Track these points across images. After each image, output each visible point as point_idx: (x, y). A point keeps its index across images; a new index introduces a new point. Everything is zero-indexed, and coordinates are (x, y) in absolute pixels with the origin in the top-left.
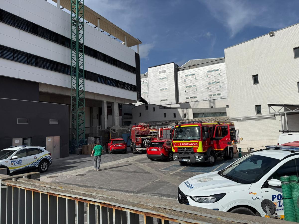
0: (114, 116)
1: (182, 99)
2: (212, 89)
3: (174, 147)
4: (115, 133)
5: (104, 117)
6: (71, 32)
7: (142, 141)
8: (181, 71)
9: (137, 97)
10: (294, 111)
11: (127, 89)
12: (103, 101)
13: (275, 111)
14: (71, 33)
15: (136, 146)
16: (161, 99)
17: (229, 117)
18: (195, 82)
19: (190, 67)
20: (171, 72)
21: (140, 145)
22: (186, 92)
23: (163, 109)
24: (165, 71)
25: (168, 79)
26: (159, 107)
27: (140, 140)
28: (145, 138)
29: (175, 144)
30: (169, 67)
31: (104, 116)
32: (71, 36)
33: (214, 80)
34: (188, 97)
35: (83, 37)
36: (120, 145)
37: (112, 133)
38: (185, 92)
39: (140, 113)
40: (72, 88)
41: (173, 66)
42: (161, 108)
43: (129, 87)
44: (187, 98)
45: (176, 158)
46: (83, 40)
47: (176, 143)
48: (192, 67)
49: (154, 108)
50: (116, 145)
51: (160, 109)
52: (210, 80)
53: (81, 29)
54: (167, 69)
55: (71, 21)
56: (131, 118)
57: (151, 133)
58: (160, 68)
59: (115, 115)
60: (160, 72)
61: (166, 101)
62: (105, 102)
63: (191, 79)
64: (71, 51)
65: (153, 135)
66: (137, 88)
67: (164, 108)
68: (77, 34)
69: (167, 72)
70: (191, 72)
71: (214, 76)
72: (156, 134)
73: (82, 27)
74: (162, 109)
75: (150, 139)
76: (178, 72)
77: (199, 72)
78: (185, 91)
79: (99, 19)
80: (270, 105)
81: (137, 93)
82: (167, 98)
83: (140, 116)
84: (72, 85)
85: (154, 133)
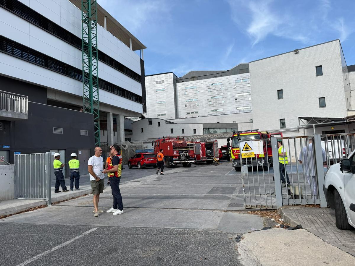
0: (120, 131)
1: (182, 113)
2: (214, 103)
3: (234, 154)
6: (82, 30)
7: (179, 154)
8: (181, 82)
9: (142, 110)
10: (321, 123)
11: (132, 100)
12: (109, 113)
13: (304, 124)
14: (83, 32)
15: (174, 159)
18: (196, 96)
19: (191, 79)
20: (169, 83)
21: (177, 157)
22: (186, 106)
24: (163, 82)
25: (166, 91)
26: (165, 121)
27: (177, 153)
28: (181, 151)
29: (235, 151)
30: (167, 78)
32: (83, 35)
33: (217, 94)
34: (188, 112)
35: (97, 37)
36: (152, 159)
38: (185, 106)
39: (142, 129)
40: (85, 96)
41: (172, 77)
42: (167, 122)
43: (134, 98)
44: (188, 113)
45: (236, 164)
46: (97, 41)
47: (236, 150)
48: (193, 79)
49: (159, 123)
50: (148, 159)
51: (166, 124)
52: (212, 94)
53: (94, 27)
54: (166, 79)
55: (82, 18)
56: (131, 134)
57: (188, 145)
58: (157, 78)
59: (121, 129)
60: (157, 83)
62: (111, 113)
63: (192, 92)
64: (83, 54)
65: (191, 148)
67: (169, 123)
68: (89, 34)
69: (165, 82)
70: (191, 84)
71: (216, 90)
72: (192, 146)
73: (95, 25)
75: (187, 152)
76: (178, 84)
77: (201, 84)
78: (185, 105)
79: (106, 16)
80: (300, 118)
81: (143, 105)
82: (165, 113)
83: (142, 131)
84: (84, 93)
85: (191, 145)
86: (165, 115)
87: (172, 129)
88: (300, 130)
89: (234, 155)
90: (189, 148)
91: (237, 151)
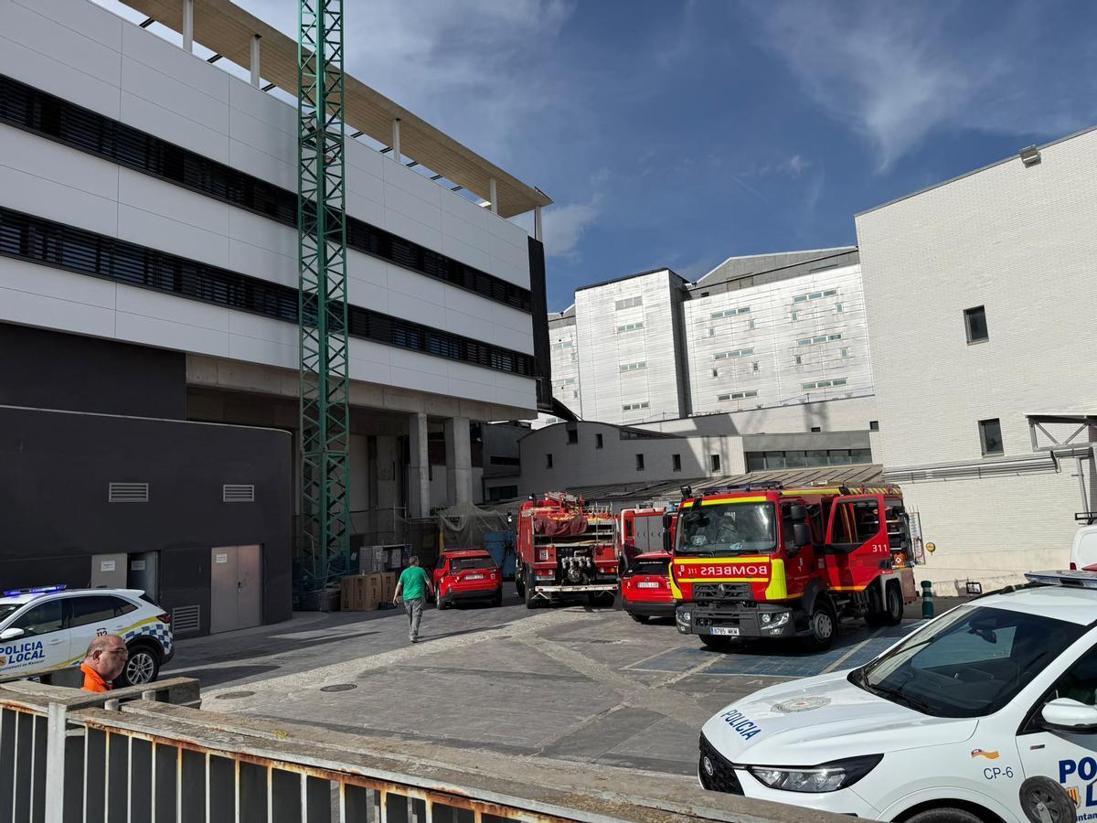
0: (454, 468)
1: (704, 402)
2: (813, 361)
3: (680, 580)
4: (458, 529)
5: (419, 471)
6: (300, 169)
7: (559, 560)
8: (698, 298)
9: (536, 398)
11: (501, 369)
12: (414, 415)
13: (1055, 442)
14: (300, 173)
15: (538, 579)
16: (626, 404)
17: (882, 465)
18: (749, 340)
19: (730, 285)
20: (658, 305)
21: (551, 573)
22: (715, 374)
23: (634, 438)
24: (638, 301)
25: (648, 331)
26: (618, 431)
27: (551, 555)
28: (569, 548)
29: (683, 569)
30: (650, 287)
31: (419, 467)
32: (300, 184)
33: (820, 328)
34: (723, 392)
35: (343, 187)
36: (478, 573)
37: (448, 529)
38: (712, 375)
39: (550, 457)
40: (305, 369)
41: (668, 283)
42: (624, 434)
43: (507, 362)
44: (722, 398)
45: (686, 622)
46: (343, 197)
47: (687, 566)
48: (737, 283)
49: (600, 437)
50: (462, 577)
51: (623, 438)
52: (804, 330)
53: (335, 157)
54: (647, 291)
55: (301, 131)
56: (517, 475)
57: (592, 528)
58: (620, 290)
59: (457, 462)
60: (619, 306)
61: (645, 410)
62: (422, 416)
63: (734, 326)
64: (301, 239)
65: (600, 537)
66: (536, 366)
67: (635, 435)
68: (322, 178)
69: (644, 302)
70: (732, 301)
71: (819, 315)
72: (608, 533)
73: (336, 150)
74: (628, 438)
75: (588, 552)
76: (686, 304)
77: (763, 300)
78: (711, 371)
79: (398, 120)
80: (1035, 420)
81: (537, 381)
82: (646, 400)
83: (550, 465)
84: (302, 359)
85: (602, 527)
86: (645, 405)
87: (640, 457)
88: (1062, 462)
89: (679, 585)
90: (594, 537)
91: (686, 570)
